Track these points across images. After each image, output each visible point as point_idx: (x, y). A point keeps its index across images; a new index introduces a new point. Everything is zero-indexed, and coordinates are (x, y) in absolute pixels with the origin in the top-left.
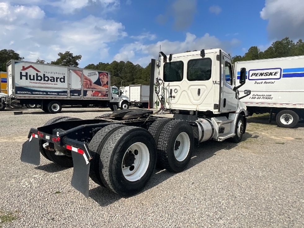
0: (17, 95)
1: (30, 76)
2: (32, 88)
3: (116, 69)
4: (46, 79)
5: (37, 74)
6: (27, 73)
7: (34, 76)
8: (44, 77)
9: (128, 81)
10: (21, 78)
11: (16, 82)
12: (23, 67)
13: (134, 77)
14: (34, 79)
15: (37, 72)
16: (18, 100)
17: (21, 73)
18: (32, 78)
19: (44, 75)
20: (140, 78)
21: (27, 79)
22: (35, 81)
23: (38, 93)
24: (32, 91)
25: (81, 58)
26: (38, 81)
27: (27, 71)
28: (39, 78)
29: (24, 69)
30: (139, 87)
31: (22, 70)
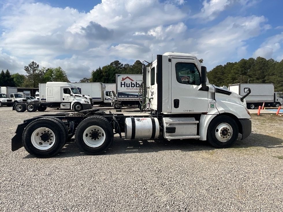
0: (118, 98)
1: (127, 84)
2: (127, 93)
3: (243, 67)
4: (138, 85)
5: (131, 82)
6: (125, 82)
7: (129, 84)
8: (136, 84)
9: (258, 79)
10: (121, 87)
11: (118, 89)
12: (123, 78)
13: (266, 74)
14: (129, 87)
15: (132, 81)
16: (120, 101)
17: (121, 82)
18: (128, 86)
19: (136, 82)
20: (273, 74)
21: (125, 87)
22: (130, 88)
23: (132, 96)
24: (128, 95)
25: (203, 62)
26: (132, 88)
27: (125, 81)
28: (133, 85)
29: (123, 79)
30: (238, 86)
31: (122, 80)
